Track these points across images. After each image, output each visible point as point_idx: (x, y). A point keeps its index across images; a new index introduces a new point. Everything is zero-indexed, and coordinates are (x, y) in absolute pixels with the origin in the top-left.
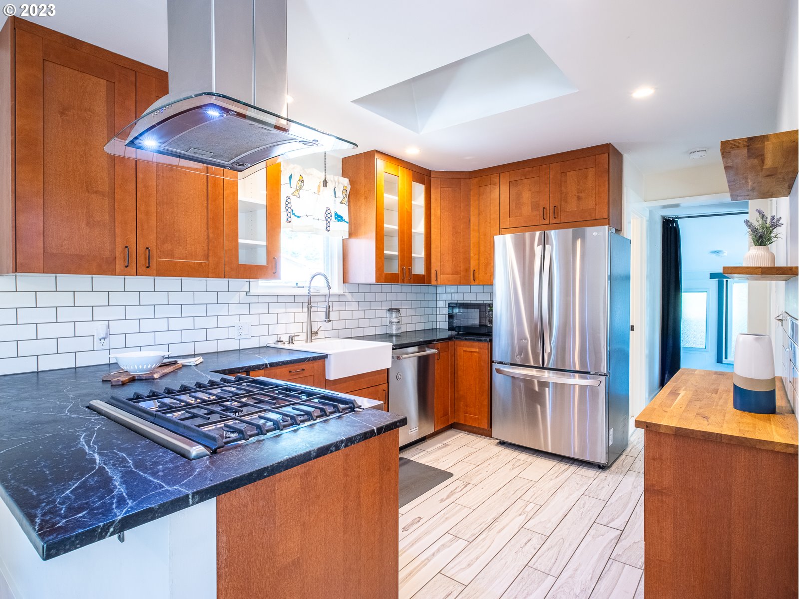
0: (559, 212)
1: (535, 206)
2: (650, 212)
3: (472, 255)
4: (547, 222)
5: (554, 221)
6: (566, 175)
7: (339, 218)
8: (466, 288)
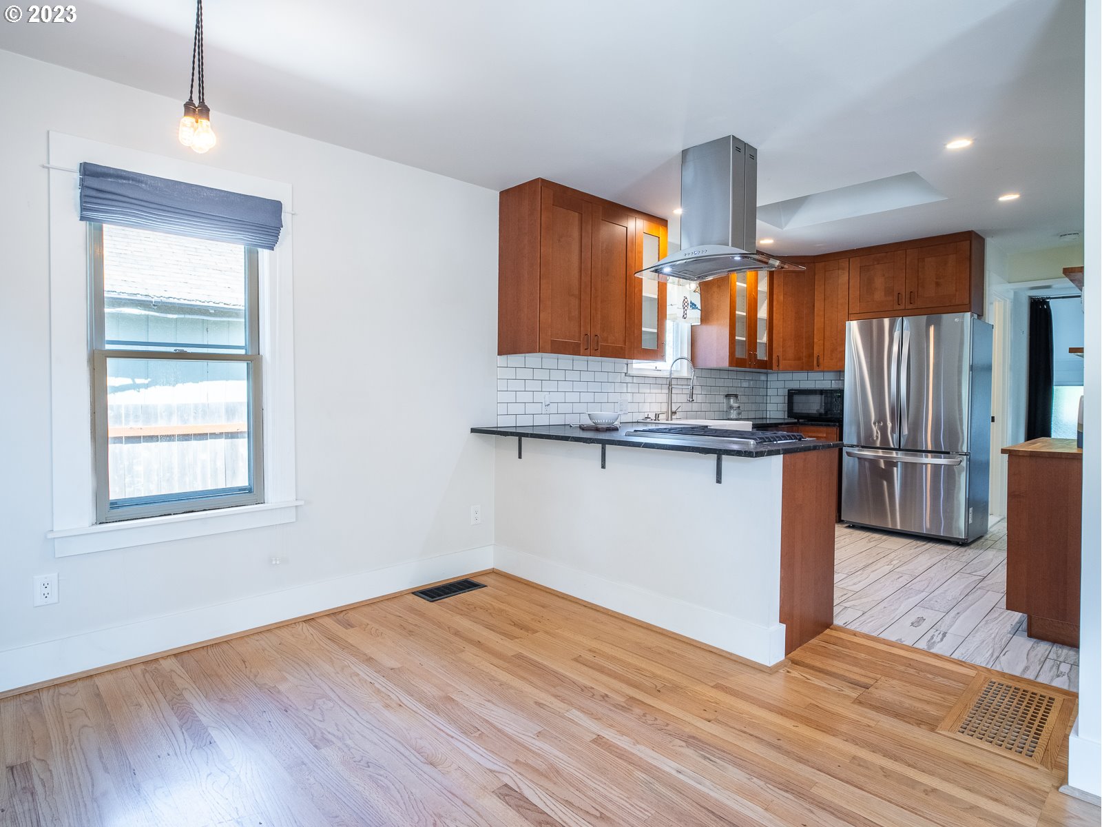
0: (916, 298)
1: (889, 292)
2: (1016, 293)
3: (815, 340)
4: (902, 307)
5: (910, 307)
6: (924, 261)
7: (693, 306)
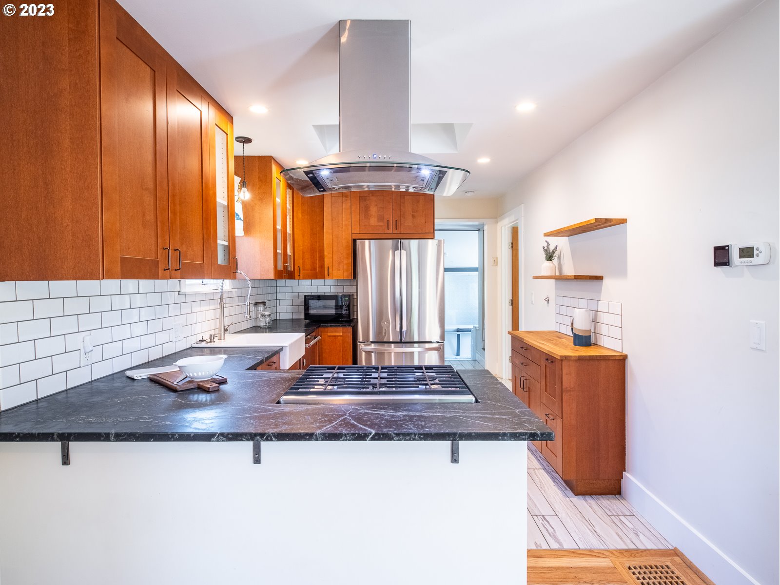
0: (400, 225)
1: (381, 218)
3: (325, 253)
4: (390, 231)
6: (404, 198)
7: (237, 216)
8: (315, 282)
